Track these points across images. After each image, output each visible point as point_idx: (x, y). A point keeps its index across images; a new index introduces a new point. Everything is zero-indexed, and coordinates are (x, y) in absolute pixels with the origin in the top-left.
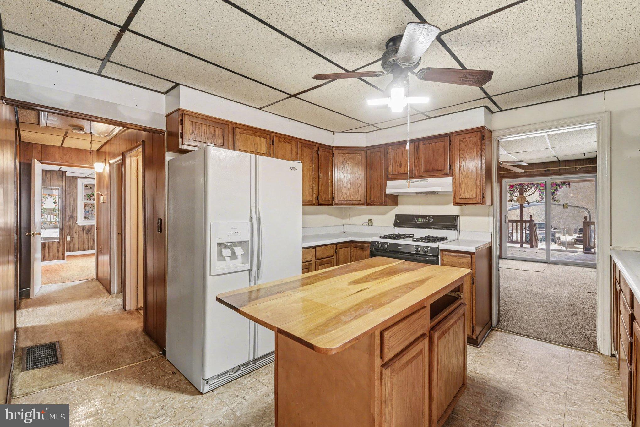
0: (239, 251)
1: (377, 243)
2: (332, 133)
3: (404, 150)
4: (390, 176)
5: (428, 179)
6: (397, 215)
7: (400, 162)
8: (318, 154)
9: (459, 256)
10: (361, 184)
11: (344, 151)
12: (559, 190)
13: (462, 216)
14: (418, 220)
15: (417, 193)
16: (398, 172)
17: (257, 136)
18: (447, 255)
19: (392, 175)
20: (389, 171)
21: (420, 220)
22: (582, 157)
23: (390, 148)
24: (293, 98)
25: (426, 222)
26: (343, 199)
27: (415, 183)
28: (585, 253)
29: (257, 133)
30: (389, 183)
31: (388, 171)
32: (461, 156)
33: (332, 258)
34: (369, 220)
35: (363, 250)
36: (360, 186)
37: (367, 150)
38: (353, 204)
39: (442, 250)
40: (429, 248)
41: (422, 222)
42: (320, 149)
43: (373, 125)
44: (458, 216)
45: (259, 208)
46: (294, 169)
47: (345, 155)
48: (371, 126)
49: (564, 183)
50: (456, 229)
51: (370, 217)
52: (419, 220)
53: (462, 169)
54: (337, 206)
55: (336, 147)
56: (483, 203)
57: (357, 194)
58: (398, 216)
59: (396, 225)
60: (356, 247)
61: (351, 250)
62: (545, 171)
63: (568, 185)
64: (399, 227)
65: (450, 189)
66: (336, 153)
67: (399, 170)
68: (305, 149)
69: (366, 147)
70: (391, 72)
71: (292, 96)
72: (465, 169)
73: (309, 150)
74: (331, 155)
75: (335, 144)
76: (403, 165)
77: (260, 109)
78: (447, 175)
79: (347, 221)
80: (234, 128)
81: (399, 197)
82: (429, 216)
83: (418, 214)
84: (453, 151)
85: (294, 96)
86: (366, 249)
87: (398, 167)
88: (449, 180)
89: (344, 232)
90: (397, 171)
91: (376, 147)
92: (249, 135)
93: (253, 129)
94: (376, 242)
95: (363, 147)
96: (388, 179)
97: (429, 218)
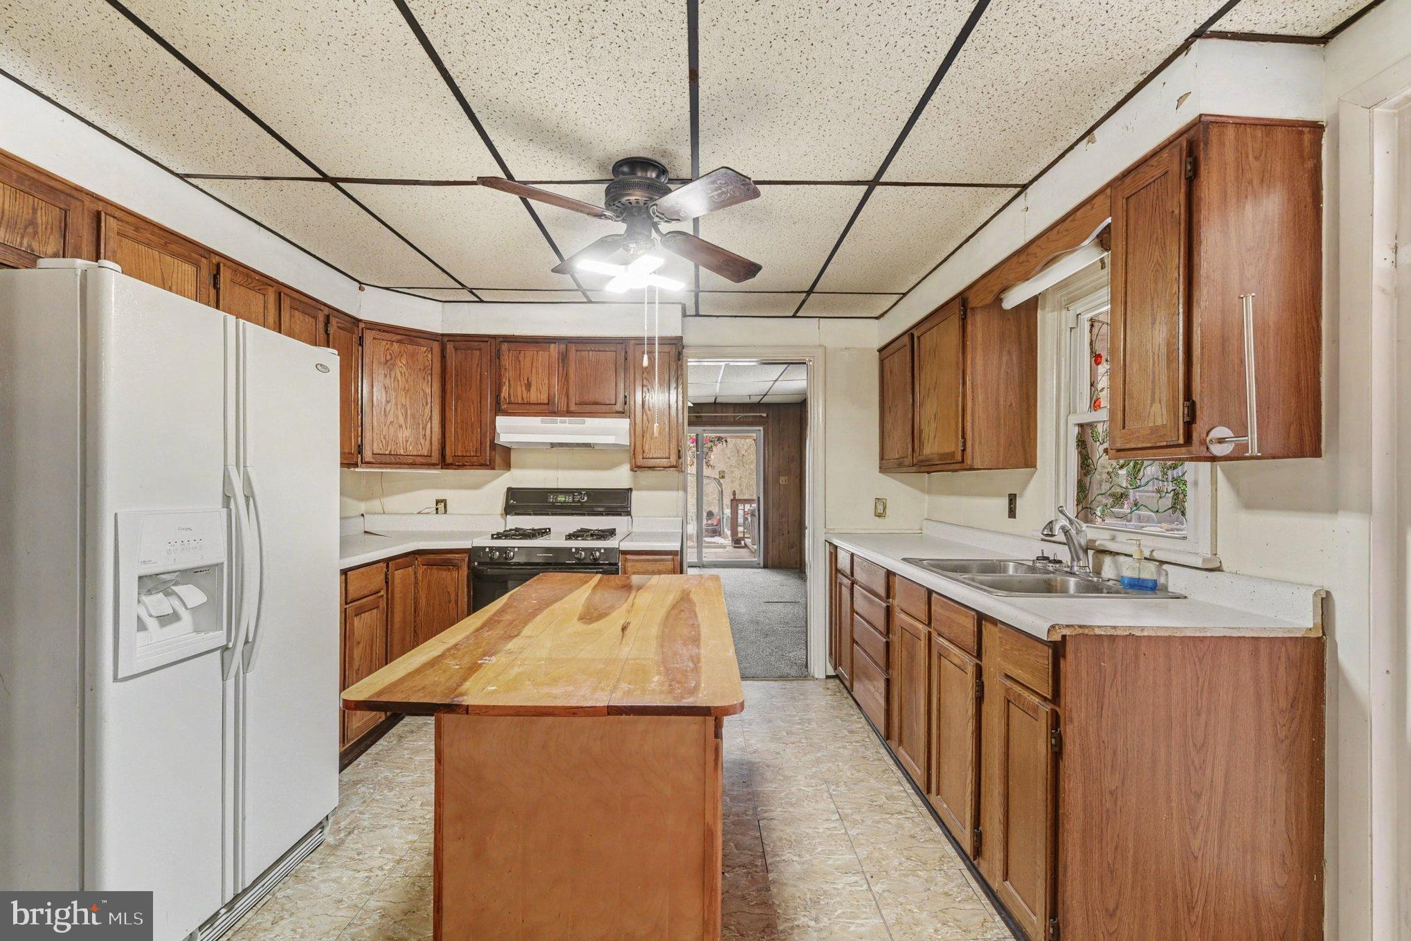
0: (193, 595)
1: (487, 550)
2: (357, 285)
3: (535, 356)
4: (504, 407)
5: (586, 419)
6: (509, 489)
7: (528, 380)
8: (328, 335)
9: (648, 560)
10: (431, 418)
11: (388, 336)
12: (714, 448)
13: (636, 489)
14: (556, 499)
15: (553, 445)
16: (523, 398)
17: (174, 255)
18: (634, 560)
19: (509, 403)
20: (502, 395)
21: (561, 498)
22: (747, 400)
23: (505, 346)
24: (327, 186)
25: (574, 502)
26: (387, 452)
27: (559, 425)
28: (735, 547)
29: (172, 247)
30: (501, 421)
31: (498, 396)
32: (645, 383)
33: (379, 594)
34: (438, 502)
35: (449, 569)
36: (429, 424)
37: (444, 341)
38: (411, 464)
39: (625, 553)
40: (602, 551)
41: (565, 502)
42: (334, 321)
43: (471, 291)
44: (631, 490)
45: (249, 469)
46: (322, 368)
47: (392, 344)
48: (465, 291)
49: (720, 439)
50: (629, 514)
51: (441, 494)
52: (559, 499)
53: (646, 407)
54: (371, 467)
55: (366, 322)
56: (678, 467)
57: (422, 441)
58: (512, 493)
59: (509, 510)
60: (429, 564)
61: (415, 573)
62: (697, 416)
63: (724, 443)
64: (517, 514)
65: (625, 441)
66: (369, 336)
67: (525, 397)
68: (297, 313)
69: (443, 335)
70: (624, 221)
71: (325, 178)
72: (651, 406)
73: (308, 319)
74: (355, 339)
75: (365, 315)
76: (534, 383)
77: (183, 177)
78: (621, 414)
79: (376, 504)
80: (99, 213)
81: (512, 451)
82: (579, 491)
83: (555, 486)
84: (632, 371)
85: (334, 181)
86: (457, 567)
87: (524, 389)
88: (623, 424)
89: (365, 532)
90: (520, 396)
91: (476, 339)
92: (148, 245)
93: (156, 230)
94: (485, 548)
95: (437, 335)
96: (498, 410)
97: (580, 494)
